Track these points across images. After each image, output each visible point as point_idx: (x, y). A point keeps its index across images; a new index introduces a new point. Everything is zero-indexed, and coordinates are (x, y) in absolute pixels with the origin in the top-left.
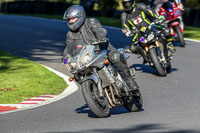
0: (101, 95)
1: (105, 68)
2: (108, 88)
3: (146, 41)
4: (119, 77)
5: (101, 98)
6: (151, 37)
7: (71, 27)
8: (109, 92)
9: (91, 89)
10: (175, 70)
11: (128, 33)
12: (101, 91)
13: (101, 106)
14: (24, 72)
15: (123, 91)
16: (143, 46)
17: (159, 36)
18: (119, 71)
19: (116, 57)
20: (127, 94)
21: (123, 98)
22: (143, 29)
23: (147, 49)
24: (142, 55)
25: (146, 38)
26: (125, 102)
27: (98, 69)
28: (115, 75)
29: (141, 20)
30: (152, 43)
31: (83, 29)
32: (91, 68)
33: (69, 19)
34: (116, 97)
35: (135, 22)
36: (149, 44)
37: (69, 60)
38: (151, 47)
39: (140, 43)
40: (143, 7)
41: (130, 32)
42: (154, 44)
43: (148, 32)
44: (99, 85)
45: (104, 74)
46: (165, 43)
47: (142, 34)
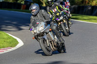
0: (48, 45)
1: (49, 33)
2: (51, 42)
3: (59, 20)
5: (48, 47)
6: (61, 18)
7: (33, 14)
8: (51, 44)
9: (44, 42)
10: (72, 33)
13: (48, 50)
16: (57, 22)
20: (60, 45)
22: (58, 14)
23: (59, 24)
25: (59, 18)
27: (47, 33)
28: (54, 36)
29: (56, 10)
30: (62, 21)
32: (43, 33)
33: (32, 10)
34: (55, 46)
35: (53, 11)
36: (60, 21)
37: (33, 29)
38: (62, 22)
40: (57, 4)
42: (63, 21)
43: (60, 16)
44: (47, 40)
45: (49, 35)
47: (57, 16)
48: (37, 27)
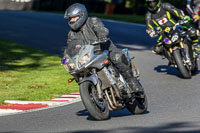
0: (100, 97)
1: (105, 69)
2: (108, 89)
3: (170, 42)
4: (121, 78)
6: (175, 38)
7: (72, 26)
8: (110, 94)
11: (152, 34)
12: (100, 93)
14: (55, 70)
15: (124, 93)
16: (167, 47)
17: (184, 37)
18: (121, 72)
19: (117, 57)
20: (130, 96)
21: (125, 100)
22: (168, 30)
23: (171, 50)
24: (167, 56)
25: (170, 39)
26: (127, 104)
28: (117, 76)
31: (84, 29)
32: (90, 68)
33: (70, 18)
34: (117, 99)
35: (160, 22)
36: (173, 45)
37: (67, 61)
38: (175, 48)
39: (163, 44)
40: (169, 6)
41: (154, 33)
42: (178, 45)
43: (172, 33)
44: (98, 86)
46: (190, 44)
47: (166, 34)
48: (77, 56)
